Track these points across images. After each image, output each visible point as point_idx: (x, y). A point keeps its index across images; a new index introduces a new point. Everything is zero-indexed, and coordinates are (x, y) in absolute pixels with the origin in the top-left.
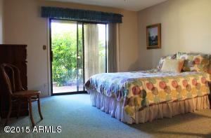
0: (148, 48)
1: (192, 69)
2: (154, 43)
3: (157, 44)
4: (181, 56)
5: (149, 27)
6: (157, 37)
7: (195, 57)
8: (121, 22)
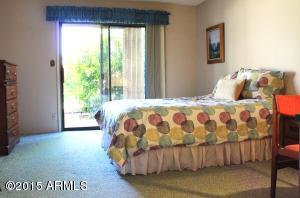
0: (209, 62)
1: (255, 94)
2: (216, 54)
3: (218, 56)
4: (243, 74)
5: (209, 30)
6: (219, 44)
7: (260, 75)
8: (167, 23)
